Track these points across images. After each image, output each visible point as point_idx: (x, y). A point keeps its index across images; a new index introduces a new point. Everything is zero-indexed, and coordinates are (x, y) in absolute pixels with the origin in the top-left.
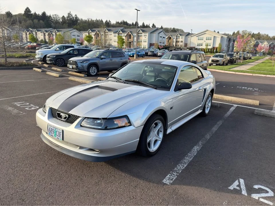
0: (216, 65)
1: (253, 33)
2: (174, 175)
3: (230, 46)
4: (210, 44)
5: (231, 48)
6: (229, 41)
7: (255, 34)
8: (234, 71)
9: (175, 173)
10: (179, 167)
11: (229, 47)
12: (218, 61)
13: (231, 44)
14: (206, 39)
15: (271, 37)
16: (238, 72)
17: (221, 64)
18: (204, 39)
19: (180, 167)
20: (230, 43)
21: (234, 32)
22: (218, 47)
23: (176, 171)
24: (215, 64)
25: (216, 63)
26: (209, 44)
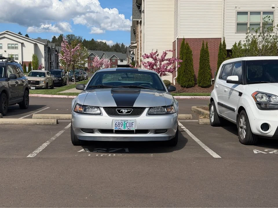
0: (36, 89)
1: (85, 40)
3: (52, 59)
4: (17, 56)
5: (54, 64)
6: (48, 52)
7: (88, 41)
8: (66, 94)
11: (51, 63)
12: (38, 82)
13: (53, 57)
14: (9, 48)
15: (110, 47)
16: (71, 95)
17: (43, 87)
18: (3, 47)
20: (50, 56)
21: (55, 37)
22: (32, 61)
24: (34, 88)
25: (35, 86)
26: (14, 56)
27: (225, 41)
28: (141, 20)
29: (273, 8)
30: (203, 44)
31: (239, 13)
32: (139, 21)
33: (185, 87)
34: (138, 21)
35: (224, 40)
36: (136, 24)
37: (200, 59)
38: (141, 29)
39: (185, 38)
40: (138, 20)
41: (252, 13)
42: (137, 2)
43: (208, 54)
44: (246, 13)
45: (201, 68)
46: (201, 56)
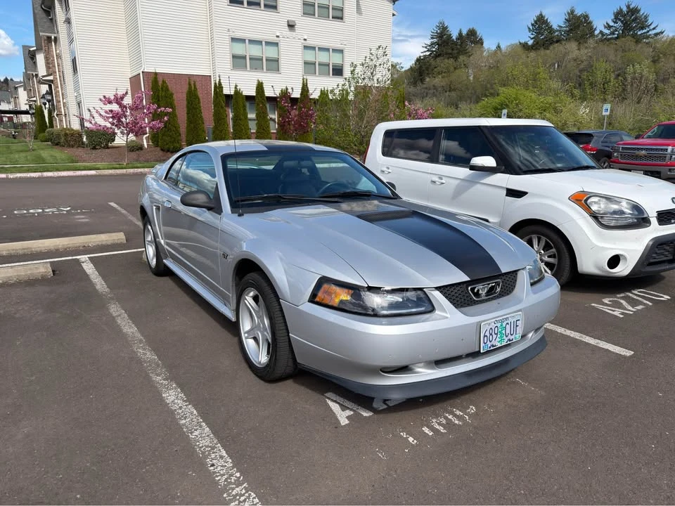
2: (242, 495)
9: (237, 489)
10: (219, 468)
19: (222, 466)
23: (231, 483)
27: (222, 81)
28: (55, 35)
29: (278, 37)
30: (190, 84)
31: (234, 40)
32: (53, 37)
33: (168, 151)
34: (49, 38)
35: (220, 80)
36: (46, 42)
37: (188, 107)
38: (58, 52)
39: (157, 71)
40: (49, 35)
41: (252, 42)
42: (43, 3)
43: (199, 99)
44: (243, 41)
45: (190, 121)
46: (188, 103)
